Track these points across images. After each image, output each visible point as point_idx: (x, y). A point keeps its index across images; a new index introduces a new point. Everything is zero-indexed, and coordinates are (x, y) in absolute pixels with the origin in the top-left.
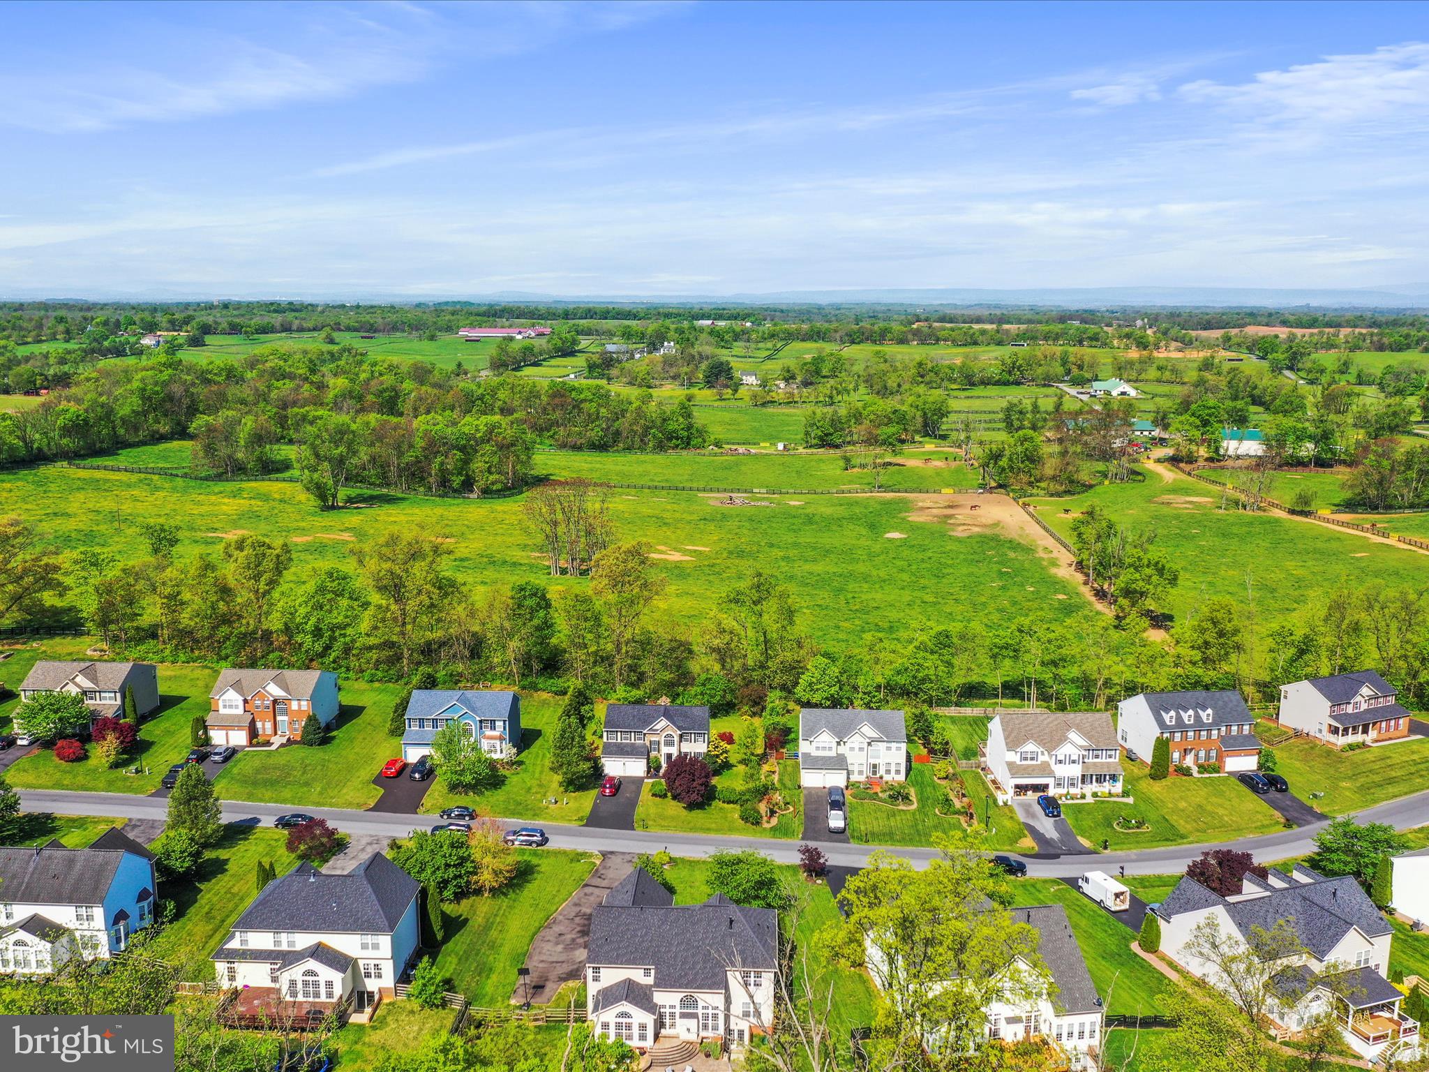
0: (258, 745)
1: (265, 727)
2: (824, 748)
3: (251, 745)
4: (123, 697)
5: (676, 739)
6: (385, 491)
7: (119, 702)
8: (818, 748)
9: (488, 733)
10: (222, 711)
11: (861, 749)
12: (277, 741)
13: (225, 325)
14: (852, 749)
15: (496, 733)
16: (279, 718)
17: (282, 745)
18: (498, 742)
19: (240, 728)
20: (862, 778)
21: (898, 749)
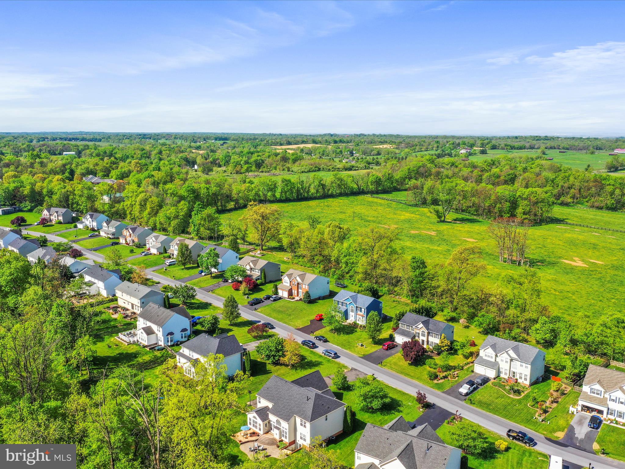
0: (290, 298)
1: (295, 292)
2: (489, 356)
3: (288, 298)
4: (261, 273)
5: (426, 334)
6: (475, 217)
7: (259, 274)
8: (486, 355)
9: (359, 313)
10: (284, 284)
11: (506, 362)
12: (297, 298)
13: (503, 145)
14: (502, 360)
15: (361, 313)
16: (300, 290)
17: (297, 300)
18: (361, 318)
19: (286, 291)
20: (506, 377)
21: (526, 367)
